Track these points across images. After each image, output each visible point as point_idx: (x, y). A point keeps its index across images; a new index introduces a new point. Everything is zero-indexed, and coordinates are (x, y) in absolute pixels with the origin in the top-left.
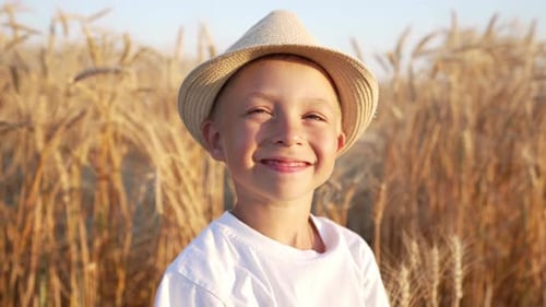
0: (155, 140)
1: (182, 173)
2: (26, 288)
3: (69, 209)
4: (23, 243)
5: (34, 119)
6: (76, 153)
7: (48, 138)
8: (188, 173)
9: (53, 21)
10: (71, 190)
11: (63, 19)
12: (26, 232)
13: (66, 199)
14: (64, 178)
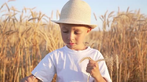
0: (46, 36)
1: (53, 44)
2: (16, 71)
3: (27, 52)
4: (16, 60)
5: (19, 30)
6: (28, 38)
7: (22, 35)
8: (54, 45)
9: (23, 10)
10: (27, 48)
11: (25, 9)
12: (17, 57)
13: (26, 49)
14: (25, 44)
